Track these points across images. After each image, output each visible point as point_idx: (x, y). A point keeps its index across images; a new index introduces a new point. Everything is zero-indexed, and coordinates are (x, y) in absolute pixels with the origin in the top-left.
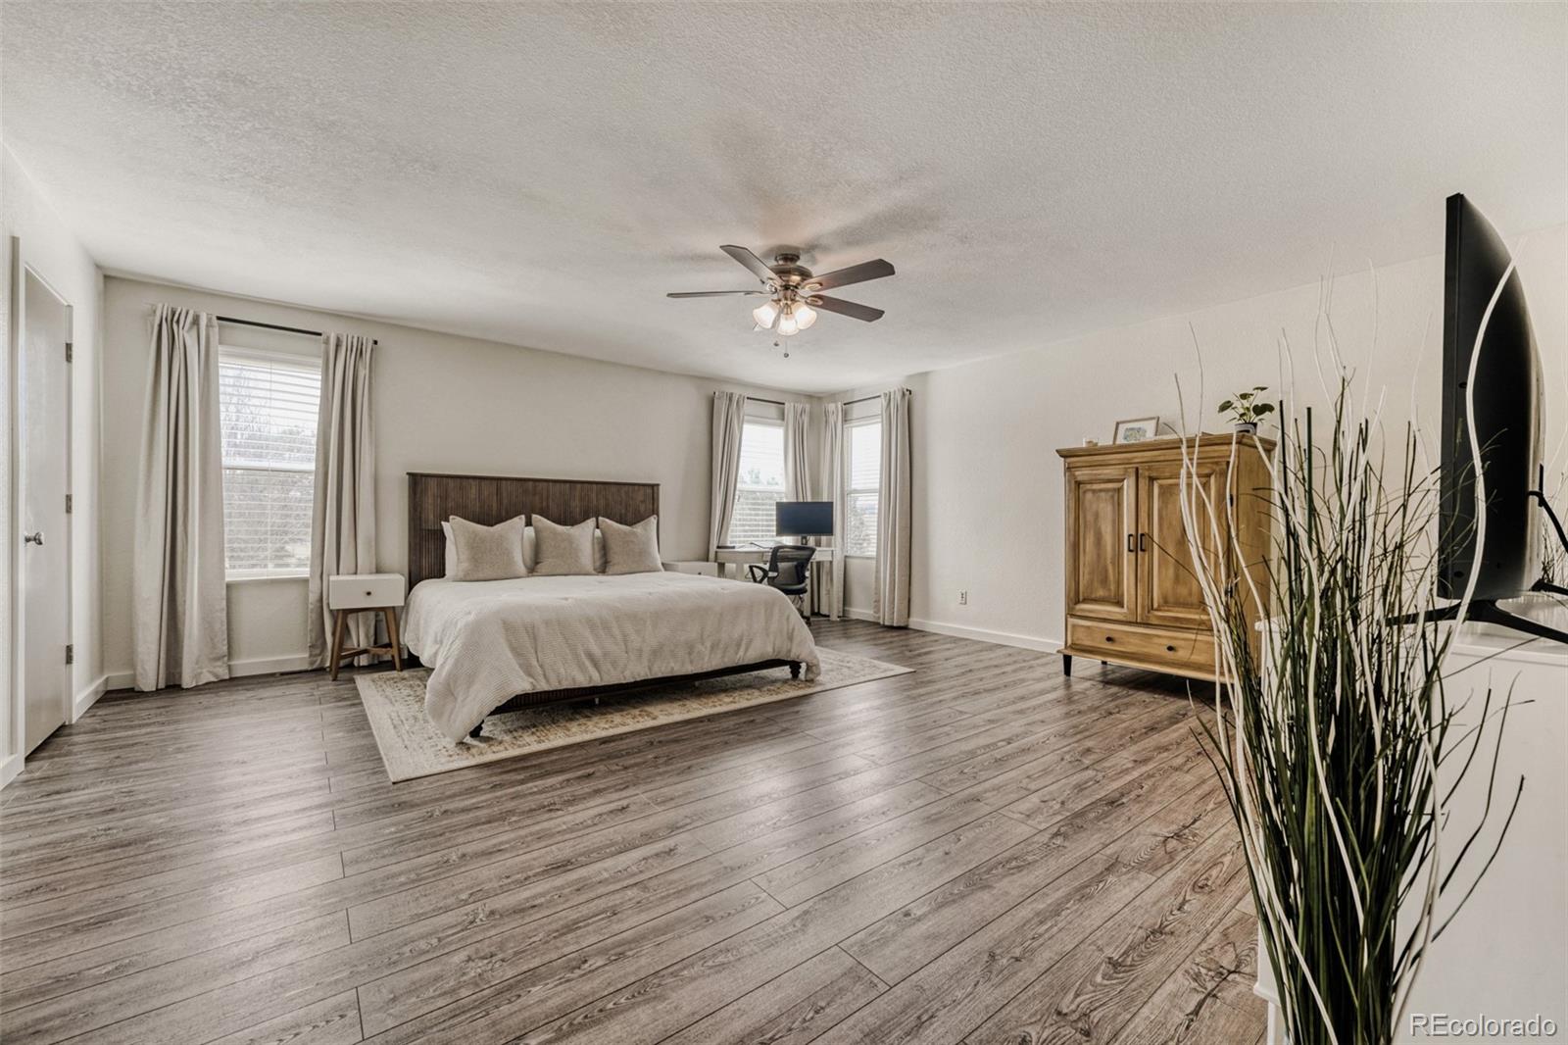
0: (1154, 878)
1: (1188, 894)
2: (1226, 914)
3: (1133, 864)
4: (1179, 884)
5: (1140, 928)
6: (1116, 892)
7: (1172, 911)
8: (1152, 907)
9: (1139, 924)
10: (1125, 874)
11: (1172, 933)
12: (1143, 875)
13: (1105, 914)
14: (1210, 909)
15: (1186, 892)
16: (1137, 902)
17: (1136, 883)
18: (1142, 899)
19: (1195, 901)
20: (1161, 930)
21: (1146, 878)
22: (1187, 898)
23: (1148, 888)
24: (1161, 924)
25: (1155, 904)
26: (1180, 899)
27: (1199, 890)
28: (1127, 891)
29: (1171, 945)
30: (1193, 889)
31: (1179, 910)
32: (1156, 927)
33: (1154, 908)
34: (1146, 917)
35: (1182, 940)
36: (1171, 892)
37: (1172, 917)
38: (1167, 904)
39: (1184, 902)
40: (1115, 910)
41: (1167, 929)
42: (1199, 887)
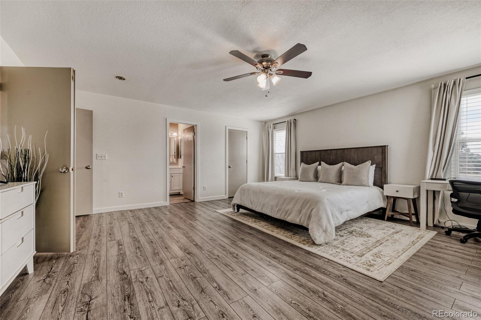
0: (82, 283)
1: (68, 287)
2: (53, 289)
3: (92, 282)
4: (73, 287)
5: (75, 271)
6: (89, 273)
7: (70, 279)
8: (76, 277)
9: (76, 272)
10: (92, 279)
11: (66, 276)
12: (86, 282)
13: (86, 268)
14: (58, 287)
15: (69, 287)
16: (81, 275)
17: (86, 278)
18: (81, 277)
19: (64, 286)
20: (69, 274)
21: (85, 281)
22: (68, 285)
23: (82, 280)
24: (70, 275)
25: (76, 278)
26: (70, 284)
27: (65, 290)
28: (87, 276)
29: (64, 273)
30: (68, 289)
31: (68, 281)
32: (71, 274)
33: (75, 277)
34: (76, 274)
35: (62, 276)
36: (74, 284)
37: (69, 278)
38: (72, 280)
39: (68, 284)
40: (85, 270)
41: (68, 275)
42: (66, 291)
